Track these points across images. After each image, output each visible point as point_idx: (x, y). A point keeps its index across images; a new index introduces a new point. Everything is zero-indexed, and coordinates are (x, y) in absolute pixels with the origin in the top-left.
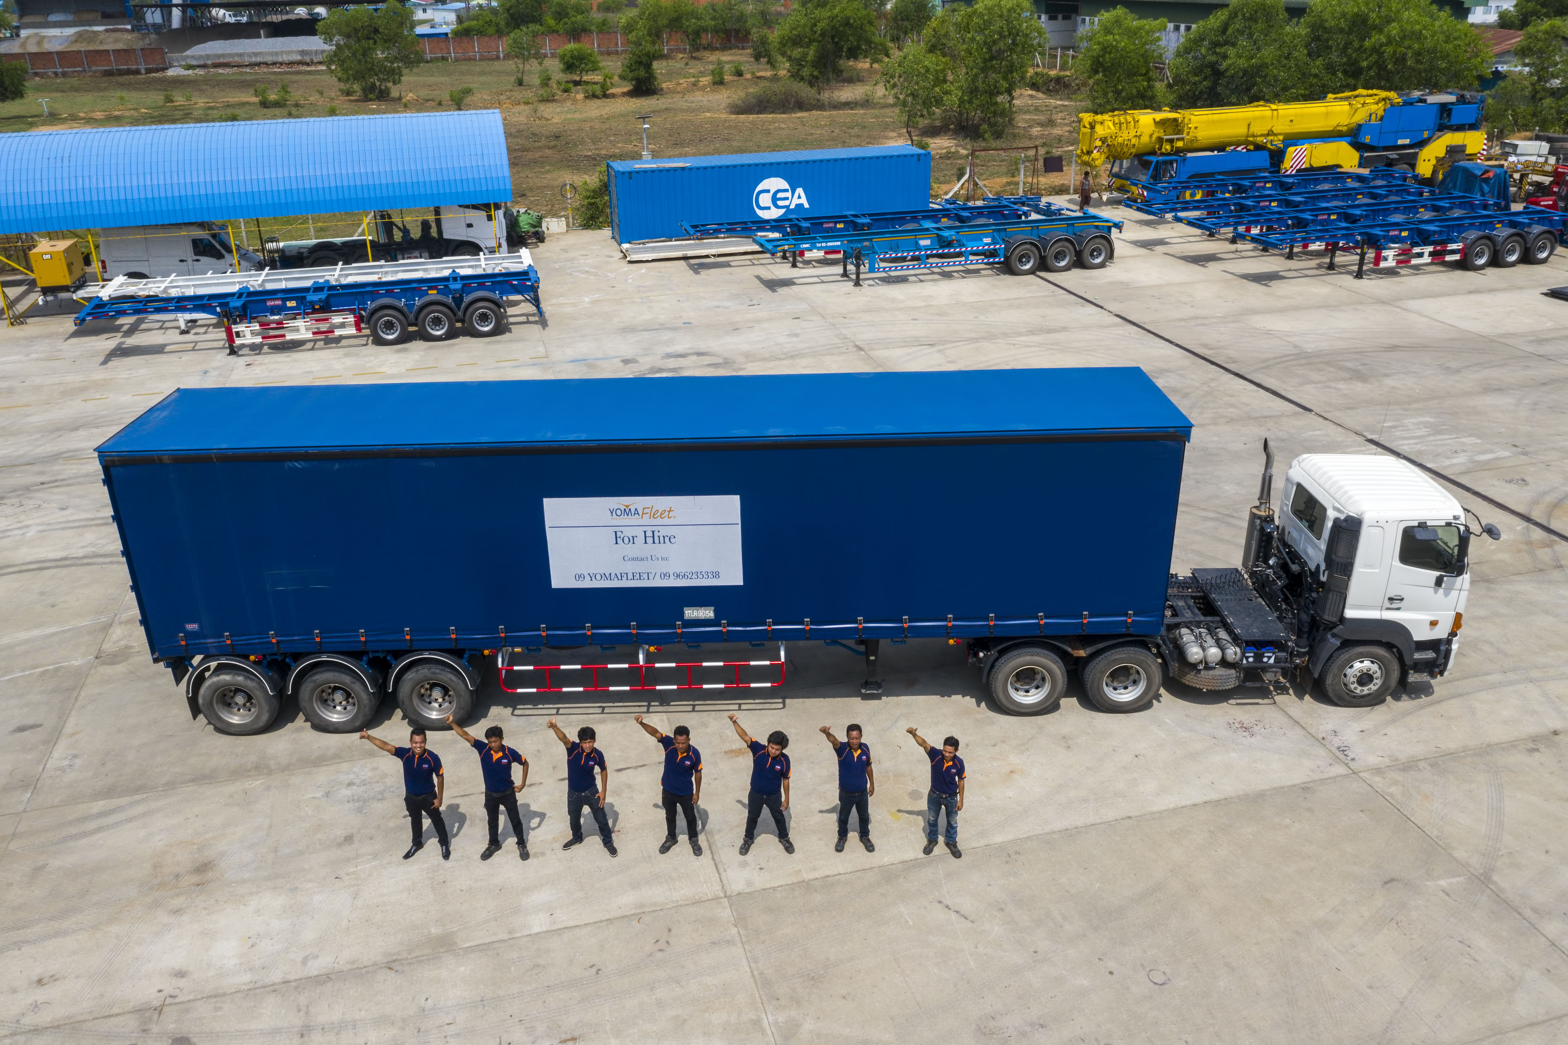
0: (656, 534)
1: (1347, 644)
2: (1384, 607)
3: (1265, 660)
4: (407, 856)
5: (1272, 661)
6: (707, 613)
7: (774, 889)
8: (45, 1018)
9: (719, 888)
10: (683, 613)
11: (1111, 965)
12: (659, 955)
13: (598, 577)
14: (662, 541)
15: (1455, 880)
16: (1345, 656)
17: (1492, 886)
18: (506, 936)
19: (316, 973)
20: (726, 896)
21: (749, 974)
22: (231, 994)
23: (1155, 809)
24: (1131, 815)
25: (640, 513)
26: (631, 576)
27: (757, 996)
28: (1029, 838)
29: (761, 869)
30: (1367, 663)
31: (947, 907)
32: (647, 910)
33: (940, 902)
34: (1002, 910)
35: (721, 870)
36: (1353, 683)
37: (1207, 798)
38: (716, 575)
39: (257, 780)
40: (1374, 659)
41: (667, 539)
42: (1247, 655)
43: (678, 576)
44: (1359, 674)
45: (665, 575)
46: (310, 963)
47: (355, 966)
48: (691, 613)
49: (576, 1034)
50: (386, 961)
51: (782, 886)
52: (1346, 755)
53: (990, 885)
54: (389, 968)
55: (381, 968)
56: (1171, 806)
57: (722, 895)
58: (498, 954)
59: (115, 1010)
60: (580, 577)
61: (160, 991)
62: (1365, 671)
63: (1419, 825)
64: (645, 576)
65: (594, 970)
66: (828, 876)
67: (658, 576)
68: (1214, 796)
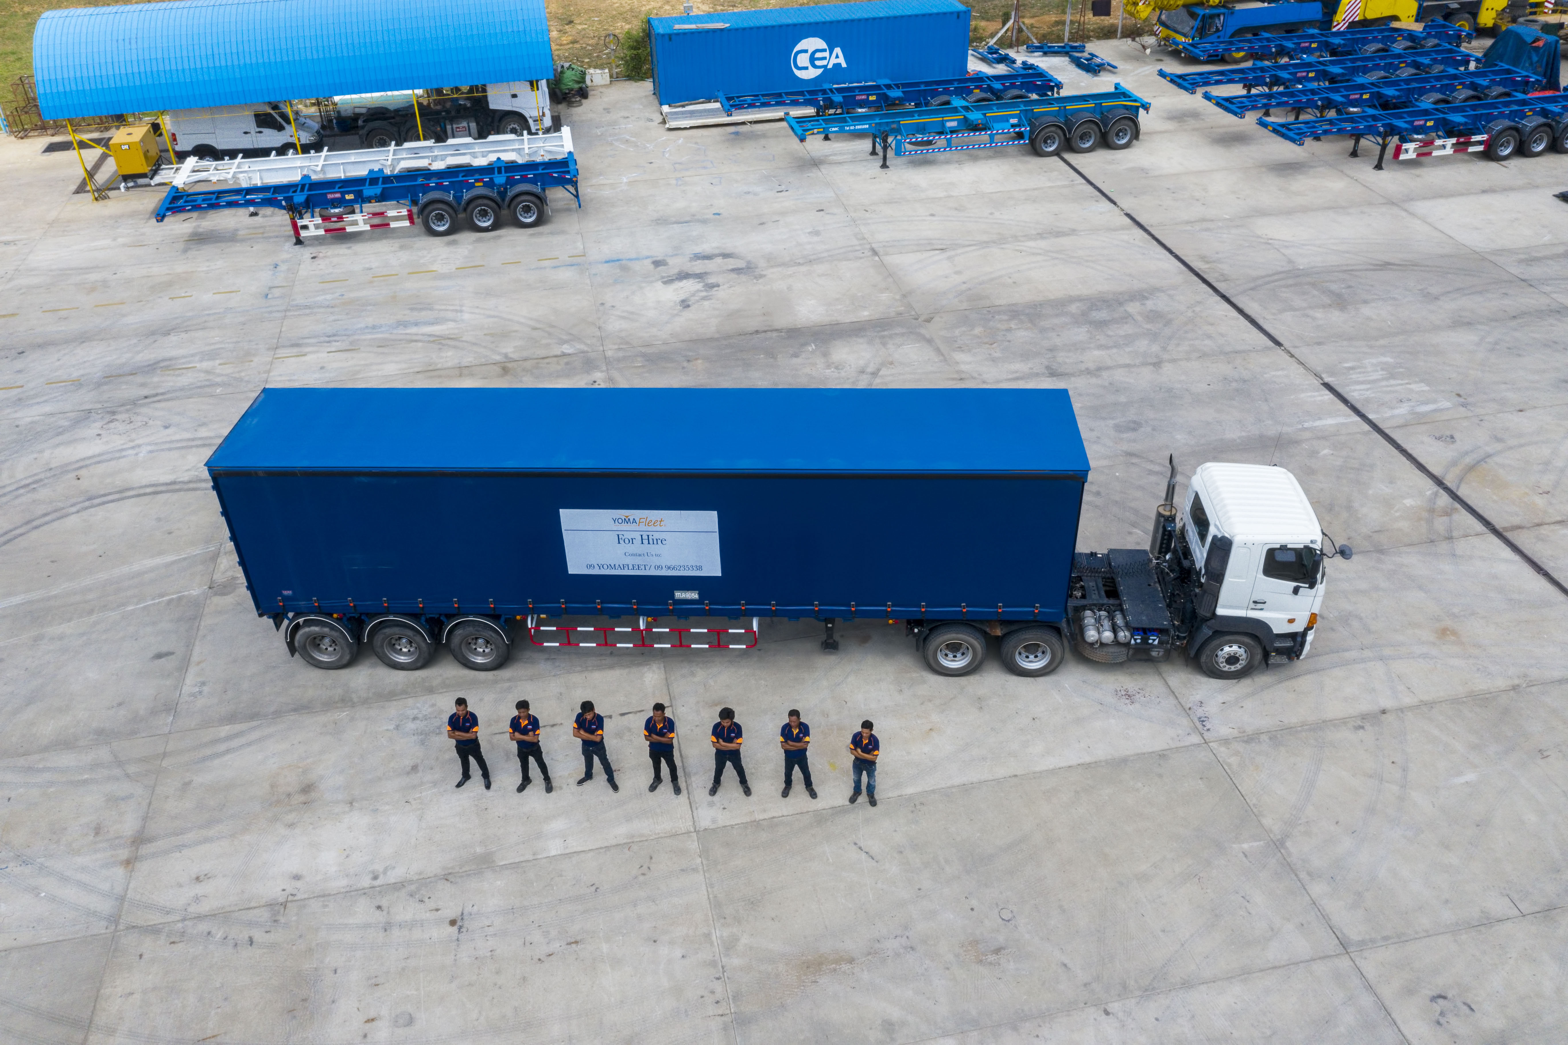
0: (651, 537)
1: (1217, 633)
2: (1250, 608)
3: (1150, 641)
4: (459, 785)
5: (1156, 642)
6: (694, 595)
7: (732, 826)
8: (205, 907)
9: (691, 823)
10: (674, 595)
11: (974, 903)
12: (641, 878)
13: (605, 567)
14: (655, 542)
15: (1255, 844)
16: (1215, 642)
17: (1282, 851)
18: (531, 857)
19: (393, 881)
20: (695, 831)
21: (706, 897)
22: (334, 895)
23: (1038, 769)
24: (1018, 773)
25: (638, 522)
26: (631, 567)
27: (710, 914)
28: (933, 791)
29: (724, 808)
30: (1235, 648)
31: (860, 848)
32: (636, 840)
33: (855, 844)
34: (901, 852)
35: (694, 809)
36: (1222, 663)
37: (1081, 761)
38: (700, 568)
39: (344, 712)
40: (1241, 644)
41: (659, 542)
42: (1135, 637)
43: (669, 568)
44: (1227, 656)
45: (659, 567)
46: (389, 873)
47: (422, 877)
48: (679, 595)
49: (578, 938)
50: (443, 873)
51: (738, 824)
52: (1204, 726)
53: (895, 831)
54: (446, 880)
55: (441, 879)
56: (1051, 767)
57: (692, 830)
58: (525, 872)
59: (253, 904)
60: (590, 566)
61: (284, 890)
62: (1232, 654)
63: (1243, 793)
64: (643, 567)
65: (593, 888)
66: (774, 817)
67: (653, 567)
68: (1087, 759)
